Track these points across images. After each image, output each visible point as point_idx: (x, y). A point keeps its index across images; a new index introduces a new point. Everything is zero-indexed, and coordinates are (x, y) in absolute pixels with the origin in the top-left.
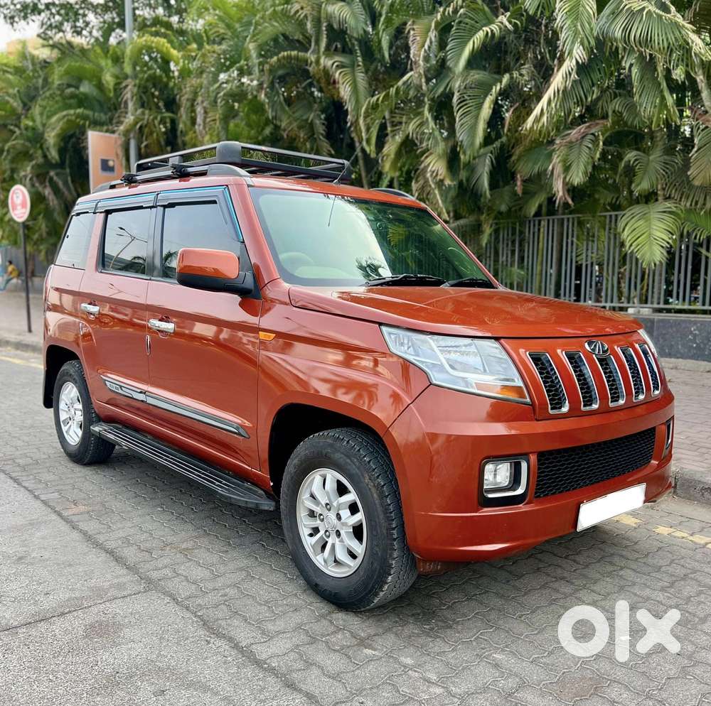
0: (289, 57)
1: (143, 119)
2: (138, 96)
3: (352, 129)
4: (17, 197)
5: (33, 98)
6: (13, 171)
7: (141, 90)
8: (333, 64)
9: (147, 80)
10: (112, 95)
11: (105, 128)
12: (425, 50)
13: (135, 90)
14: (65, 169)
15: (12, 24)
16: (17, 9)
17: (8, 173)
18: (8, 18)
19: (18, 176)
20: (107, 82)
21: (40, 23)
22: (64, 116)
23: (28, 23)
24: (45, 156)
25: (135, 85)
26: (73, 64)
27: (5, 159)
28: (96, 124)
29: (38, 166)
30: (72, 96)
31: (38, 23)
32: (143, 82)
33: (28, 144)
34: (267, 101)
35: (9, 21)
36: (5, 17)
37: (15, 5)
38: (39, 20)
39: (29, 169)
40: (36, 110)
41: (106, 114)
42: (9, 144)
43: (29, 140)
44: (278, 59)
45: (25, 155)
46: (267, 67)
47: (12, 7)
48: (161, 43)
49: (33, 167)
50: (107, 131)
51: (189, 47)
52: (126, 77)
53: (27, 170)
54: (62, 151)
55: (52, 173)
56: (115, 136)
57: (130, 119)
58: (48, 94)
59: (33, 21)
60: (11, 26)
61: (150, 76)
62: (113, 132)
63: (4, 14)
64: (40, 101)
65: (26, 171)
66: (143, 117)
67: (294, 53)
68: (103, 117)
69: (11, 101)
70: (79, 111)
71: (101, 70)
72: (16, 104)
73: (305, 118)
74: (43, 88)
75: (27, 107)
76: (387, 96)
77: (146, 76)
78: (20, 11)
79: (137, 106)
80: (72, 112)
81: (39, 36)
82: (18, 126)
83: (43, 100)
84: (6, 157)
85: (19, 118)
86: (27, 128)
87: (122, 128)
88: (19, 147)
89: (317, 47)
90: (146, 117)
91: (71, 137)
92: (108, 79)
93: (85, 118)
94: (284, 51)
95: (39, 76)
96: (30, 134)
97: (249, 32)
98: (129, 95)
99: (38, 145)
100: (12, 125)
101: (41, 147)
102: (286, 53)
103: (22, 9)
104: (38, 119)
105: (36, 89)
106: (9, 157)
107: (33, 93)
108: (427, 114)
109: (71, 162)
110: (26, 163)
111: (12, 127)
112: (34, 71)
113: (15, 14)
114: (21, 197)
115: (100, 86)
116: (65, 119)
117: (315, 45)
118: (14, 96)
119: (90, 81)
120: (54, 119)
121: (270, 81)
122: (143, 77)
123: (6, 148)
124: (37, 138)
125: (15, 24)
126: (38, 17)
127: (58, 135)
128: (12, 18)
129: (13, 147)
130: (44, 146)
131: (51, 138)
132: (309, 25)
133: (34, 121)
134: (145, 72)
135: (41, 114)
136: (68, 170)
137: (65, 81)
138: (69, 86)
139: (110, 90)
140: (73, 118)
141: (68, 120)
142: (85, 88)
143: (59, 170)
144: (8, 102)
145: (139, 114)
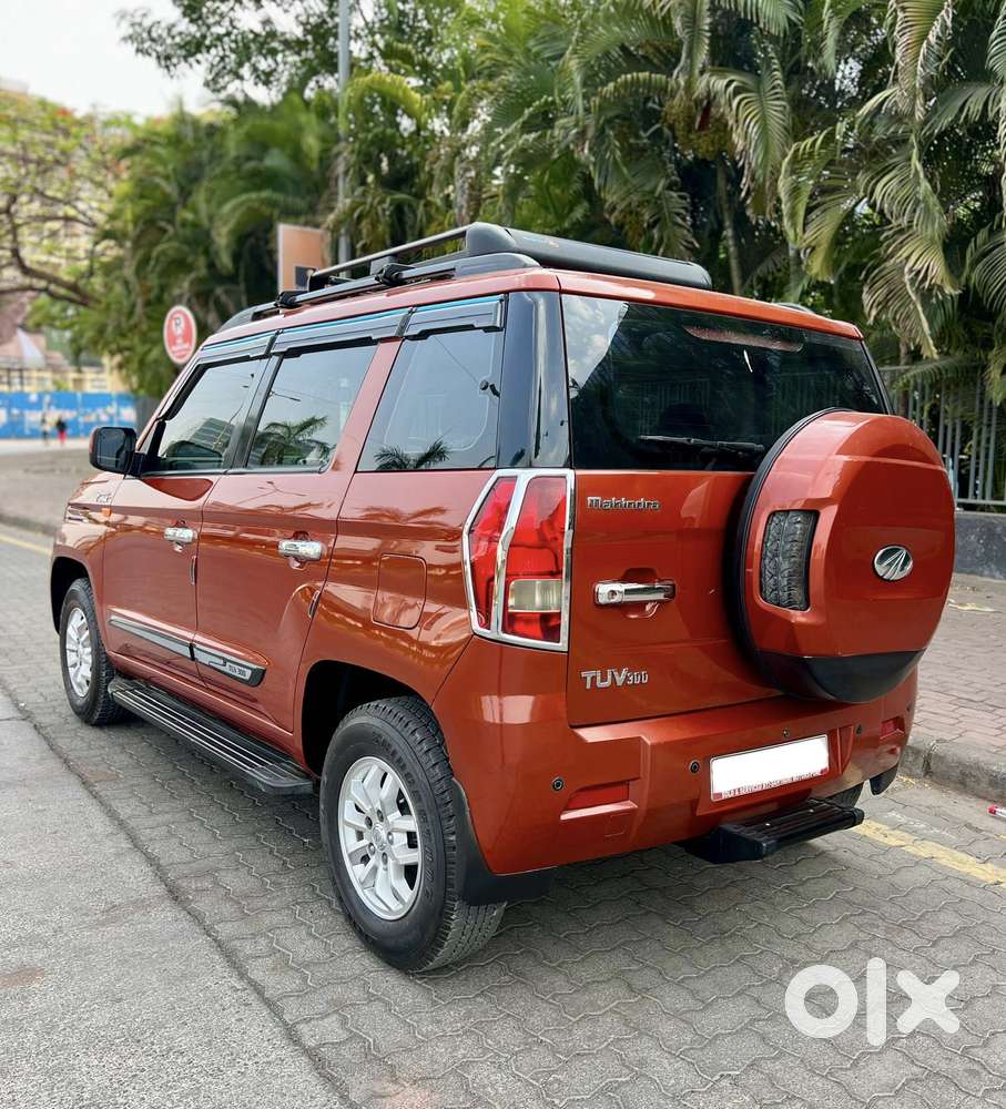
0: (635, 82)
1: (364, 203)
2: (357, 168)
3: (748, 202)
4: (177, 325)
5: (196, 179)
6: (163, 288)
7: (362, 158)
8: (728, 85)
9: (372, 143)
10: (315, 167)
11: (302, 219)
12: (929, 44)
13: (353, 158)
14: (237, 283)
15: (167, 67)
16: (177, 44)
17: (155, 292)
18: (162, 58)
19: (170, 294)
20: (310, 147)
21: (209, 66)
22: (242, 204)
23: (191, 66)
24: (211, 266)
25: (353, 152)
26: (258, 122)
27: (152, 271)
28: (291, 214)
29: (199, 280)
30: (255, 173)
31: (205, 65)
32: (364, 147)
33: (185, 248)
34: (593, 159)
35: (163, 63)
36: (158, 57)
37: (173, 37)
38: (207, 60)
39: (186, 285)
40: (200, 197)
41: (303, 198)
42: (159, 248)
43: (186, 241)
44: (615, 87)
45: (180, 265)
46: (596, 100)
47: (169, 41)
48: (397, 82)
49: (192, 283)
50: (306, 224)
51: (440, 87)
52: (337, 139)
53: (184, 285)
54: (236, 257)
55: (219, 291)
56: (319, 231)
57: (343, 203)
58: (218, 171)
59: (198, 62)
60: (166, 71)
61: (376, 136)
62: (317, 226)
63: (157, 53)
64: (205, 183)
65: (180, 287)
66: (363, 200)
67: (643, 75)
68: (301, 203)
69: (163, 184)
70: (265, 194)
71: (300, 129)
72: (170, 189)
73: (647, 188)
74: (210, 162)
75: (185, 193)
76: (830, 138)
77: (370, 136)
78: (181, 47)
79: (354, 183)
80: (254, 195)
81: (207, 84)
82: (171, 222)
83: (211, 179)
84: (155, 266)
85: (173, 211)
86: (184, 224)
87: (331, 217)
88: (171, 253)
89: (689, 61)
90: (369, 200)
91: (249, 235)
92: (311, 143)
93: (273, 204)
94: (626, 74)
95: (205, 147)
96: (188, 232)
97: (570, 42)
98: (341, 169)
99: (201, 249)
100: (162, 219)
101: (207, 252)
102: (629, 76)
103: (182, 44)
104: (203, 208)
105: (200, 165)
106: (158, 269)
107: (194, 173)
108: (916, 164)
109: (246, 275)
110: (181, 276)
111: (163, 224)
112: (197, 140)
113: (172, 52)
114: (183, 325)
115: (297, 155)
116: (244, 208)
117: (687, 57)
118: (167, 178)
119: (282, 147)
120: (227, 208)
121: (599, 126)
122: (366, 138)
123: (154, 254)
124: (200, 239)
125: (172, 68)
126: (206, 55)
127: (232, 232)
128: (168, 58)
129: (163, 253)
130: (213, 249)
131: (222, 238)
132: (677, 24)
133: (195, 211)
134: (369, 131)
135: (208, 201)
136: (242, 286)
137: (244, 151)
138: (249, 158)
139: (312, 160)
140: (256, 205)
141: (249, 209)
142: (275, 160)
143: (229, 287)
144: (157, 186)
145: (358, 196)
